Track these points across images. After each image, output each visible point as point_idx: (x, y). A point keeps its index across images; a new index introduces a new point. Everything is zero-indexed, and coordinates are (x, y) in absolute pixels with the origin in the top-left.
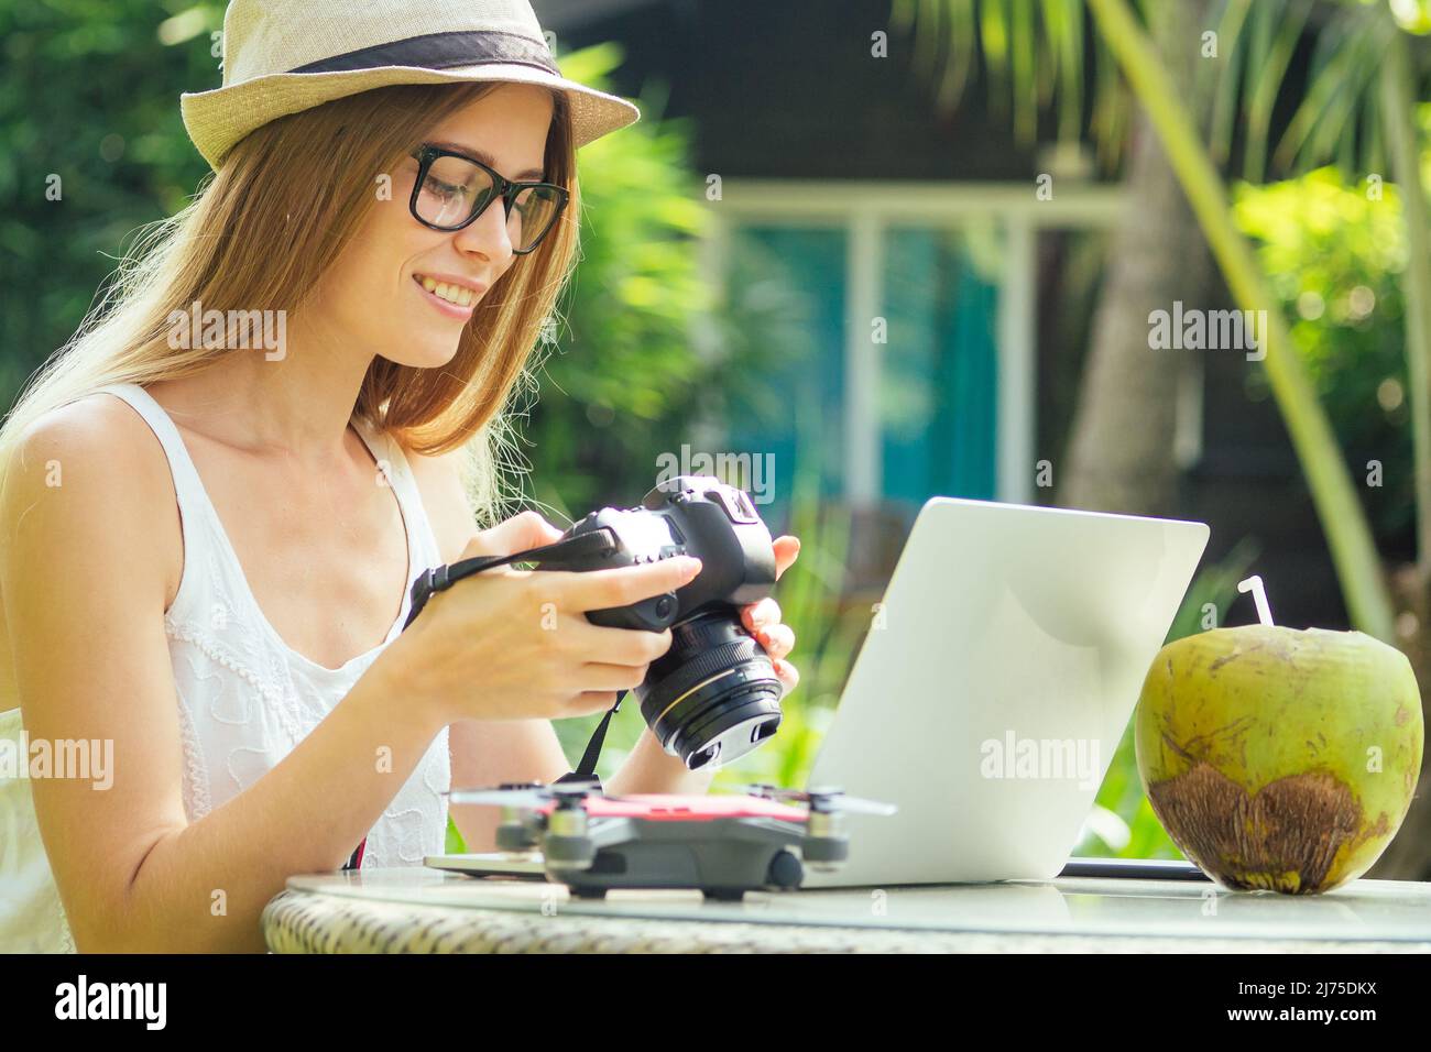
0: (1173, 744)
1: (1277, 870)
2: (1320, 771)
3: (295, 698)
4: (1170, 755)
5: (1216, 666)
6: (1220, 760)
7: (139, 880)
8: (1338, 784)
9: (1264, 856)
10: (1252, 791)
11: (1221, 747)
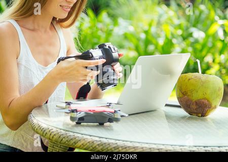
0: (181, 92)
1: (197, 113)
2: (205, 99)
3: (39, 72)
4: (181, 93)
5: (189, 79)
6: (189, 95)
7: (10, 106)
8: (208, 101)
9: (195, 111)
10: (194, 101)
11: (189, 93)
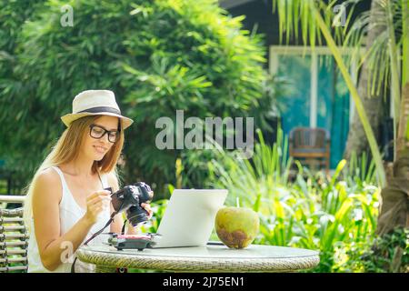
1: (235, 245)
2: (240, 230)
6: (225, 228)
8: (243, 232)
9: (233, 243)
10: (230, 233)
